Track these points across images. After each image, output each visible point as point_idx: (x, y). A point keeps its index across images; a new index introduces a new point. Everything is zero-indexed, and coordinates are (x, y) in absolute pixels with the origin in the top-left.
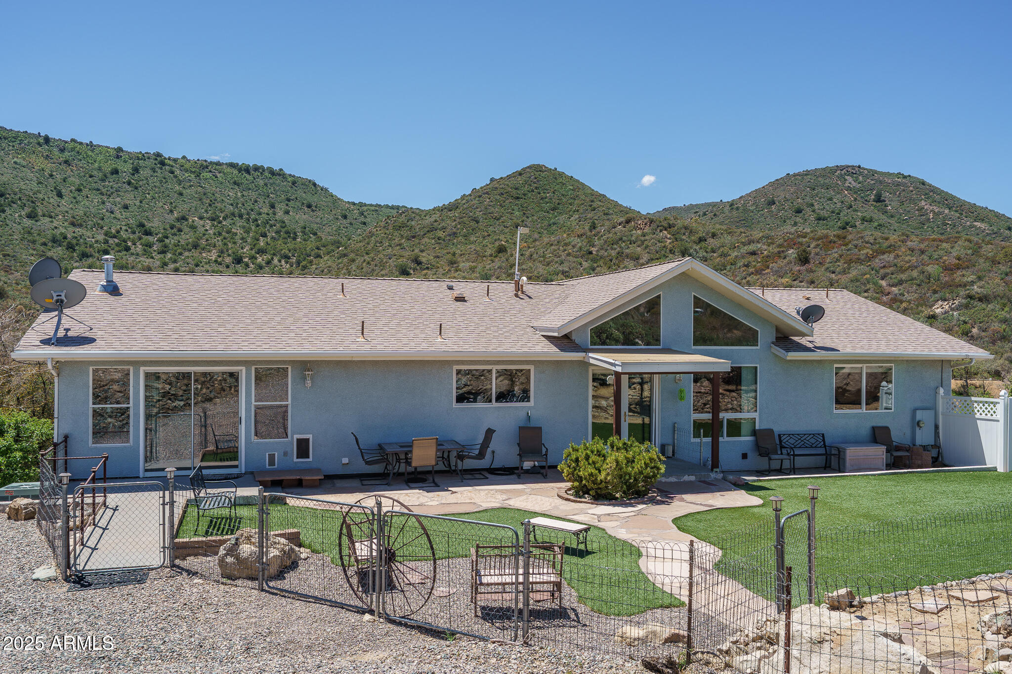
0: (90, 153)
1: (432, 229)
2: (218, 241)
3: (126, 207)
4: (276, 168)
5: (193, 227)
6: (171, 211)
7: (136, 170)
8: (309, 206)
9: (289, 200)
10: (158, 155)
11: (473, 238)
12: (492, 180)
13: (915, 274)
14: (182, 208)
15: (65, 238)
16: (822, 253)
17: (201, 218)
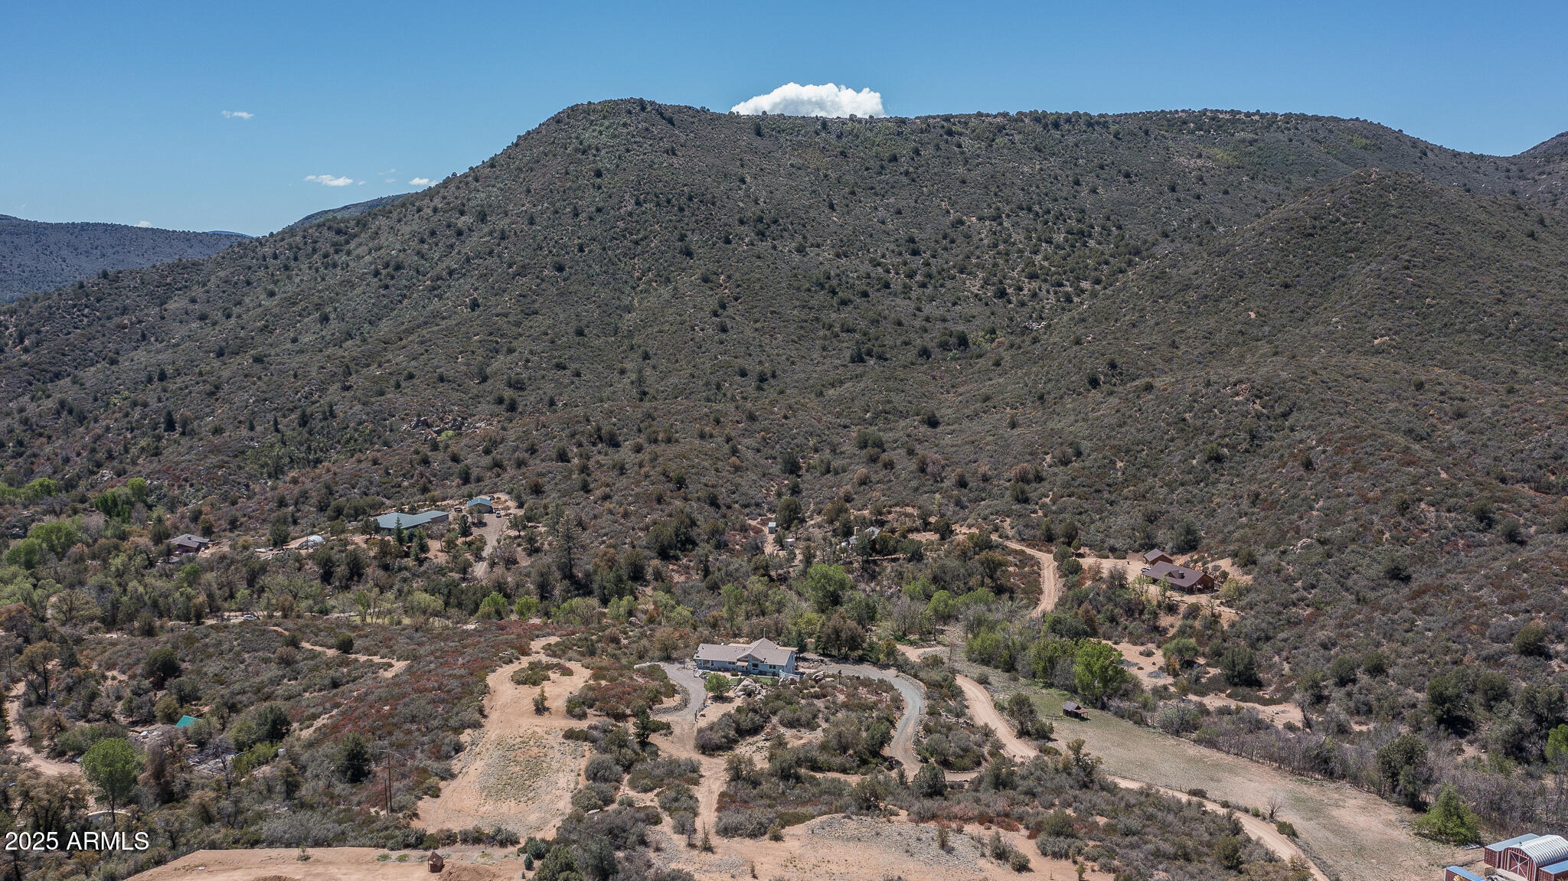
3: (899, 212)
6: (948, 212)
14: (962, 205)
17: (980, 219)
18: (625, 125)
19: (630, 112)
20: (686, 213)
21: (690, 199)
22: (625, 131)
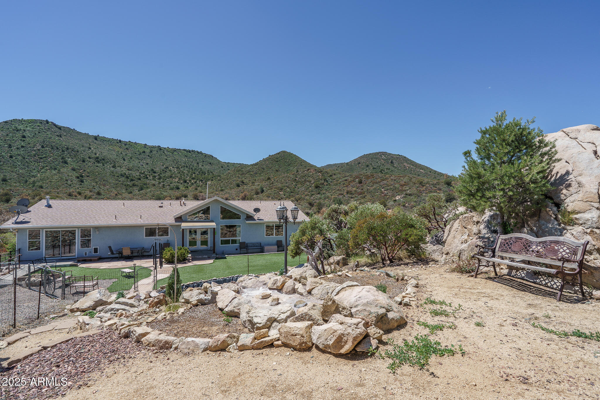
0: (135, 146)
1: (249, 172)
2: (179, 175)
3: (147, 164)
4: (199, 151)
5: (170, 171)
6: (163, 165)
7: (151, 151)
8: (210, 164)
9: (203, 162)
10: (159, 146)
11: (262, 175)
12: (269, 155)
13: (392, 187)
14: (167, 164)
15: (125, 174)
16: (366, 180)
17: (173, 167)
18: (38, 126)
19: (41, 123)
20: (66, 152)
21: (67, 149)
22: (39, 127)
